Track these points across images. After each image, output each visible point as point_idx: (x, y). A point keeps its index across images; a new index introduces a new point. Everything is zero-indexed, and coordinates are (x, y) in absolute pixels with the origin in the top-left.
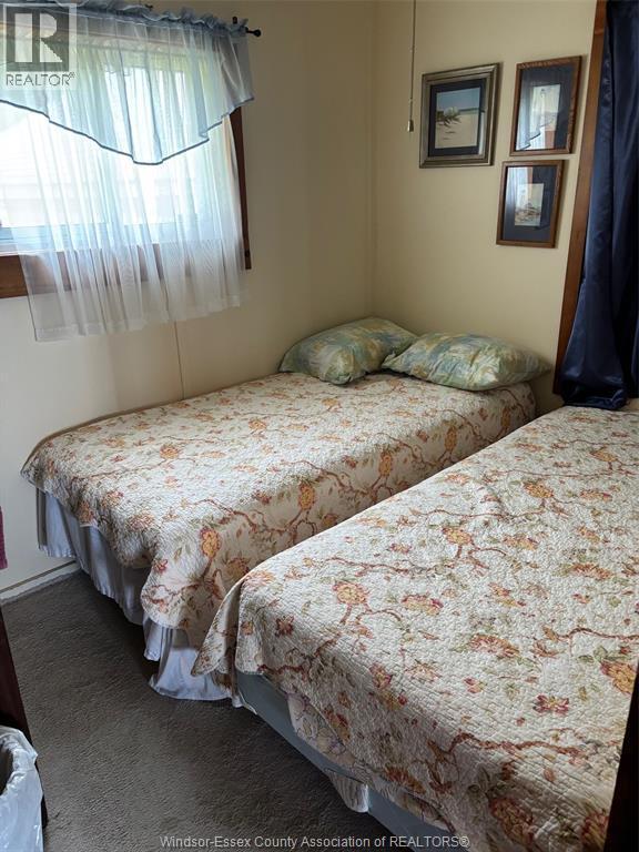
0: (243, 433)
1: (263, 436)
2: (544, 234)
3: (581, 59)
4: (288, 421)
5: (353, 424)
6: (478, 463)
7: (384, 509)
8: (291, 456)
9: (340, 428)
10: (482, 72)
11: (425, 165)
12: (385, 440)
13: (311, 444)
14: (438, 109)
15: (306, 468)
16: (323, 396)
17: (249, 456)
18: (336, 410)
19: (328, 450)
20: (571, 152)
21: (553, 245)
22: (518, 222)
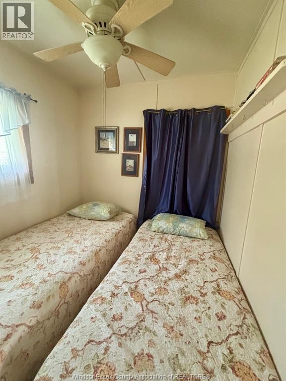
0: (26, 257)
1: (38, 258)
2: (134, 173)
3: (141, 128)
4: (50, 245)
5: (80, 242)
6: (131, 251)
7: (102, 288)
8: (55, 269)
9: (75, 245)
10: (114, 128)
11: (97, 152)
12: (94, 248)
13: (63, 258)
14: (101, 137)
15: (62, 275)
16: (65, 229)
17: (30, 275)
18: (71, 236)
19: (71, 261)
20: (140, 152)
21: (138, 176)
22: (127, 170)
